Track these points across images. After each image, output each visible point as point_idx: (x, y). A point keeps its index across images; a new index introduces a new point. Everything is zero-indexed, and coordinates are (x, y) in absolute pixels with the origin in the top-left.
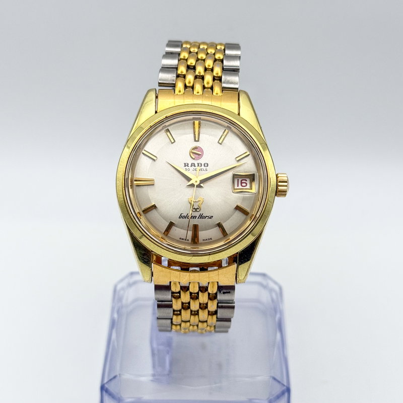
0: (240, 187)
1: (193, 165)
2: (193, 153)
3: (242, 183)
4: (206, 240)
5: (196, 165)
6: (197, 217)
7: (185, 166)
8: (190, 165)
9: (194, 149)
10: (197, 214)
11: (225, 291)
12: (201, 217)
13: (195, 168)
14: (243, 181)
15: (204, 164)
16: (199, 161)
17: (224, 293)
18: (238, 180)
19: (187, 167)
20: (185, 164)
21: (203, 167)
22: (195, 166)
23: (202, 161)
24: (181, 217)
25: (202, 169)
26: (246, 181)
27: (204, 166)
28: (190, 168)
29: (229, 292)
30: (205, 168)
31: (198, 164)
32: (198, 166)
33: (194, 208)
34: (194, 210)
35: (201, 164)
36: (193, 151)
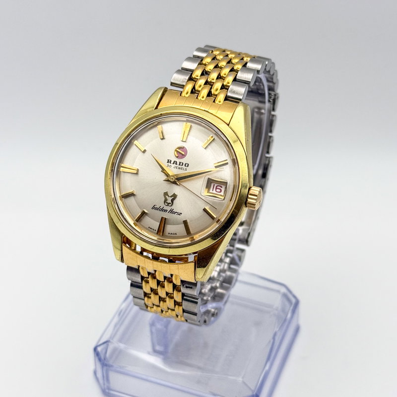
0: (214, 192)
1: (175, 162)
2: (177, 152)
3: (216, 188)
4: (171, 234)
5: (178, 163)
6: (168, 212)
7: (168, 162)
8: (172, 162)
9: (179, 148)
10: (168, 208)
11: (188, 286)
12: (172, 211)
13: (176, 166)
14: (218, 187)
15: (186, 164)
16: (181, 160)
17: (187, 287)
18: (214, 185)
19: (169, 164)
20: (168, 160)
21: (183, 166)
22: (176, 164)
23: (184, 161)
24: (154, 208)
25: (182, 168)
26: (221, 187)
27: (185, 166)
28: (172, 164)
29: (191, 288)
30: (185, 168)
31: (180, 163)
32: (180, 165)
33: (167, 203)
34: (167, 204)
35: (183, 163)
36: (178, 150)
